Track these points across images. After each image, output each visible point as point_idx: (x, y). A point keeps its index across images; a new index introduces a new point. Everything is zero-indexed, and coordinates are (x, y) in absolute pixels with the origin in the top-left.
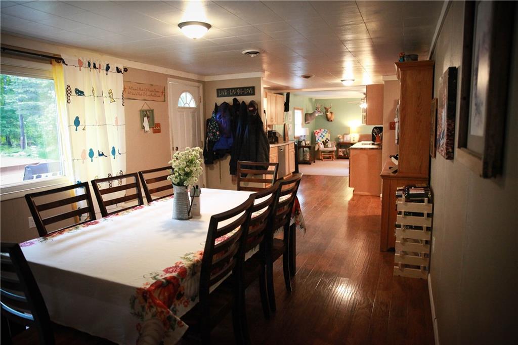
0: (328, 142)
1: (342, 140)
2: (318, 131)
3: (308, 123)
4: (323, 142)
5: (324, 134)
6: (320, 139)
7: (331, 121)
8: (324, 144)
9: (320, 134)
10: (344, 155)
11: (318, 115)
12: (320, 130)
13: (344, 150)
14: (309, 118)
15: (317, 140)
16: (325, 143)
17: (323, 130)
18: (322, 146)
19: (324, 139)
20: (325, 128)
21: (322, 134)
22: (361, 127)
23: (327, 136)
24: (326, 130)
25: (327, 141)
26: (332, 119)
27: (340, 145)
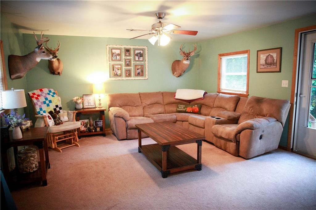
0: (59, 112)
1: (81, 106)
2: (37, 92)
3: (20, 77)
4: (51, 113)
5: (50, 97)
6: (44, 107)
7: (59, 73)
8: (54, 118)
9: (42, 99)
10: (90, 130)
11: (41, 60)
12: (41, 90)
13: (86, 121)
14: (21, 66)
15: (38, 110)
16: (54, 114)
17: (46, 91)
18: (51, 122)
19: (52, 108)
20: (48, 88)
21: (46, 99)
22: (108, 84)
23: (56, 101)
24: (53, 91)
25: (58, 109)
26: (60, 71)
27: (80, 114)
